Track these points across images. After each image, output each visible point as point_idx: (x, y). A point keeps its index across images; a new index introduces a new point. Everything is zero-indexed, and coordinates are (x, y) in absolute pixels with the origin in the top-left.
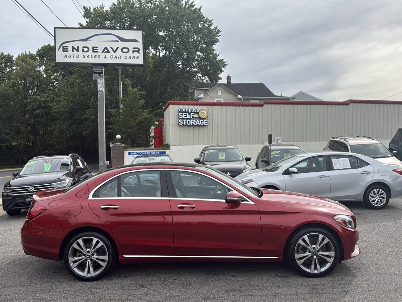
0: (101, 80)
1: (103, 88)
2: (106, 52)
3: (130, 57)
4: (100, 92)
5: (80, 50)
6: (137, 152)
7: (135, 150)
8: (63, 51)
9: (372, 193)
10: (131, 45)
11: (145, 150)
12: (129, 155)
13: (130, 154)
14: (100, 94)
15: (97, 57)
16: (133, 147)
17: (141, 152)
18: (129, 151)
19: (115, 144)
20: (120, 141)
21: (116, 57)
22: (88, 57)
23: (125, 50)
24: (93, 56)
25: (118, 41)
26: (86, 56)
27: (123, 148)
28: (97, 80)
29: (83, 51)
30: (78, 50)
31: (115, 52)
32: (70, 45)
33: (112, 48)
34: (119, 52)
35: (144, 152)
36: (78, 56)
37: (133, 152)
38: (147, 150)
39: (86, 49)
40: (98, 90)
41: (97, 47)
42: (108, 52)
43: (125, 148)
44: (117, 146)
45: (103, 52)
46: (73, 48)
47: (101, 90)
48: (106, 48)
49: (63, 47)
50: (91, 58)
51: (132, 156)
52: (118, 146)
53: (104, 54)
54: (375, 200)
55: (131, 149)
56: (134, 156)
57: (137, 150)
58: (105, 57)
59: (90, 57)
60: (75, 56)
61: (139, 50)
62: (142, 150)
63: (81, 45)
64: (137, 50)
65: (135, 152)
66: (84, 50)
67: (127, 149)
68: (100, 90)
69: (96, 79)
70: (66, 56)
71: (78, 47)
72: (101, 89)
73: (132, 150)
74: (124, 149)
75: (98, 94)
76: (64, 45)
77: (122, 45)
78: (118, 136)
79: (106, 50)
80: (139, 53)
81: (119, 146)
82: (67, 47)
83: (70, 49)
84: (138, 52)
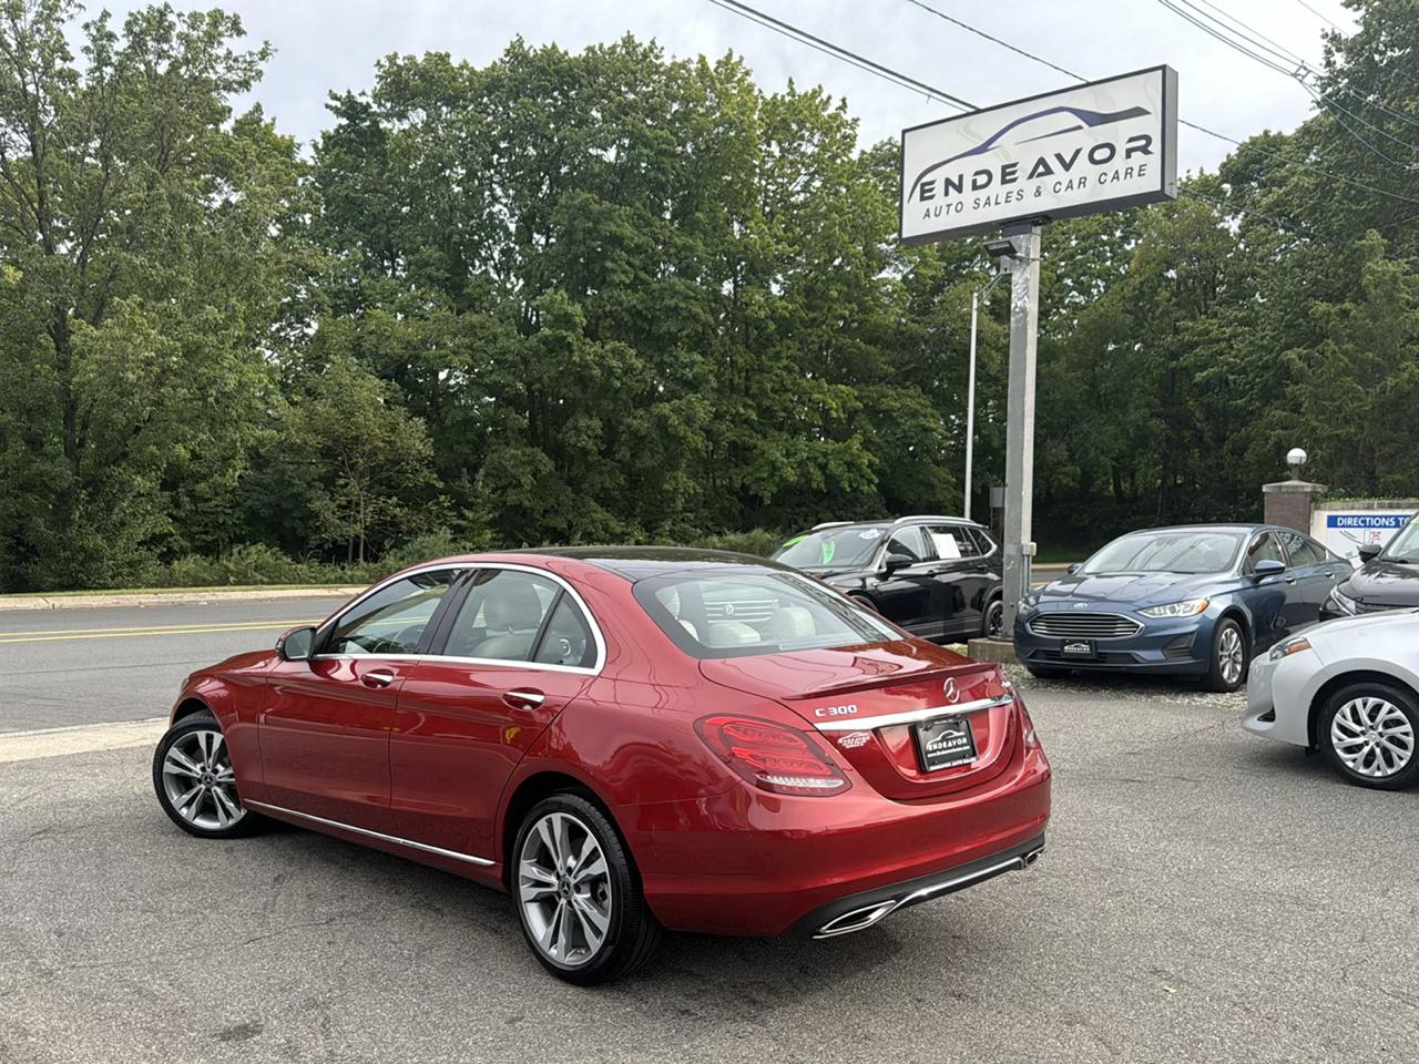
0: (1023, 273)
1: (1026, 298)
2: (1040, 175)
3: (1116, 176)
4: (1018, 313)
5: (967, 185)
6: (1360, 517)
7: (1353, 508)
8: (923, 198)
10: (1120, 133)
11: (1391, 507)
12: (1329, 526)
13: (1332, 522)
14: (1016, 321)
15: (1015, 195)
17: (1374, 517)
18: (1330, 509)
19: (1279, 484)
20: (1303, 472)
21: (1070, 186)
22: (988, 202)
23: (1103, 154)
24: (1002, 199)
25: (1080, 128)
26: (982, 203)
27: (1308, 499)
28: (1011, 275)
29: (975, 187)
30: (959, 189)
31: (1067, 167)
32: (938, 176)
33: (1059, 156)
34: (1082, 166)
35: (1386, 517)
36: (959, 207)
37: (1344, 517)
38: (1398, 507)
39: (982, 179)
40: (1013, 306)
41: (1014, 165)
42: (1049, 171)
43: (1315, 500)
44: (1283, 490)
45: (1031, 177)
46: (948, 182)
47: (1021, 308)
48: (1042, 161)
49: (923, 185)
50: (997, 204)
51: (1343, 530)
52: (1287, 493)
53: (1036, 181)
55: (1338, 504)
56: (1347, 529)
57: (1359, 509)
58: (1038, 193)
59: (993, 201)
60: (952, 208)
61: (1148, 139)
62: (1381, 507)
63: (968, 167)
64: (1143, 142)
65: (1353, 517)
66: (978, 184)
67: (1322, 505)
68: (1016, 307)
69: (1008, 272)
70: (927, 215)
71: (961, 177)
72: (1020, 303)
73: (1343, 509)
74: (1312, 505)
75: (1013, 319)
76: (924, 180)
77: (1089, 137)
78: (1296, 455)
79: (1041, 169)
80: (1149, 153)
81: (1294, 491)
82: (932, 183)
83: (939, 188)
84: (1145, 150)
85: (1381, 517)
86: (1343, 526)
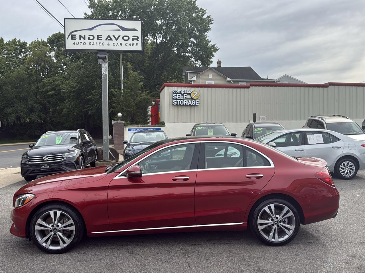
0: (105, 65)
1: (106, 72)
2: (109, 40)
3: (130, 45)
4: (104, 75)
5: (87, 38)
6: (136, 129)
7: (134, 127)
8: (72, 39)
9: (342, 165)
10: (131, 34)
11: (143, 126)
12: (129, 131)
13: (129, 130)
14: (104, 77)
15: (102, 44)
16: (132, 124)
17: (139, 129)
18: (129, 127)
19: (117, 121)
20: (121, 118)
21: (118, 44)
22: (93, 44)
23: (126, 38)
24: (98, 44)
25: (119, 30)
26: (92, 44)
27: (124, 125)
28: (101, 65)
29: (89, 39)
30: (84, 38)
31: (117, 39)
32: (77, 34)
33: (114, 36)
34: (120, 40)
35: (142, 129)
36: (85, 44)
37: (132, 129)
38: (144, 127)
39: (91, 37)
40: (102, 73)
41: (101, 36)
42: (111, 39)
43: (126, 125)
44: (118, 123)
45: (106, 40)
46: (80, 36)
47: (105, 74)
48: (109, 36)
49: (72, 35)
50: (96, 45)
51: (132, 132)
52: (119, 123)
53: (108, 41)
54: (344, 172)
55: (131, 126)
56: (133, 132)
57: (135, 127)
58: (109, 44)
59: (95, 44)
60: (82, 44)
61: (138, 38)
62: (140, 126)
63: (87, 33)
64: (137, 38)
65: (134, 129)
66: (90, 38)
67: (127, 126)
68: (103, 73)
69: (100, 64)
70: (74, 44)
71: (85, 36)
72: (104, 73)
73: (132, 127)
74: (125, 126)
75: (102, 77)
76: (73, 34)
77: (122, 33)
78: (120, 115)
79: (109, 38)
80: (138, 41)
81: (120, 123)
82: (75, 35)
83: (78, 37)
84: (137, 40)
85: (140, 129)
86: (132, 131)
